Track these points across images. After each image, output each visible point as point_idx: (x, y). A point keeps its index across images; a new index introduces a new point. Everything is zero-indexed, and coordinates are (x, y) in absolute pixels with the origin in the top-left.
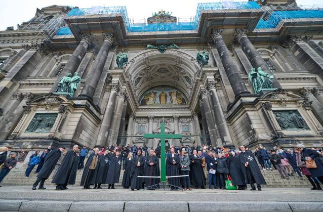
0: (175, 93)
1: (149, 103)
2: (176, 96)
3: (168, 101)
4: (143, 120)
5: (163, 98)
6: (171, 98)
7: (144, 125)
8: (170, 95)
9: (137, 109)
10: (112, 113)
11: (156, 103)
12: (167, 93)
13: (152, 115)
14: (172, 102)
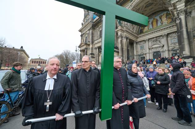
0: (165, 15)
1: (144, 31)
2: (166, 17)
3: (159, 24)
4: (142, 43)
5: (155, 23)
6: (162, 20)
7: (143, 45)
8: (161, 18)
9: (137, 38)
10: (122, 49)
11: (149, 29)
12: (158, 18)
13: (147, 39)
14: (162, 24)
